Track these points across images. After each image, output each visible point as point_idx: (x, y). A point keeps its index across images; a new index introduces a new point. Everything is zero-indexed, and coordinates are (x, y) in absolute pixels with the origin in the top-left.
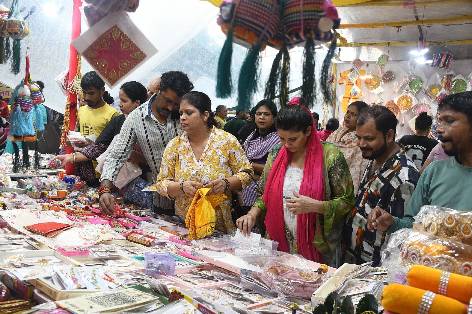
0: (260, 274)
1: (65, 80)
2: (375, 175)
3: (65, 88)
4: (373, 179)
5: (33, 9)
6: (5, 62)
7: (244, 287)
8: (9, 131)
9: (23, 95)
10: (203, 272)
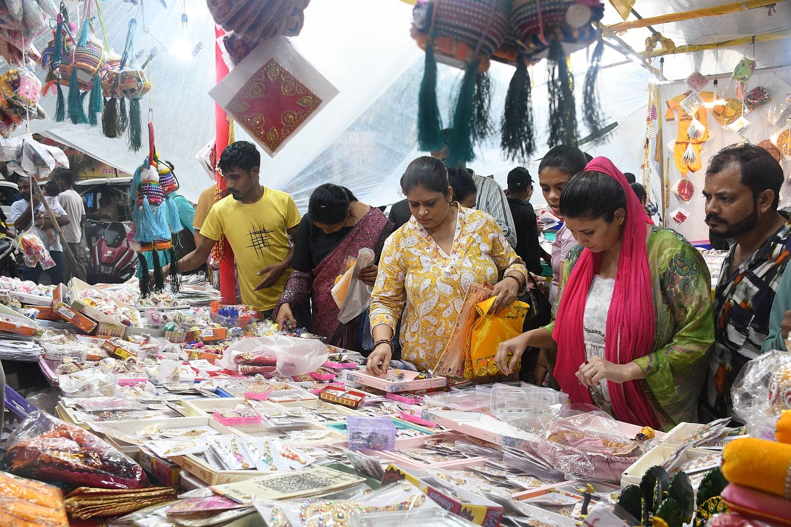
0: (536, 445)
1: (211, 156)
2: (741, 272)
3: (212, 168)
4: (738, 279)
5: (154, 51)
6: (120, 135)
7: (509, 466)
8: (133, 237)
9: (149, 181)
10: (442, 444)
